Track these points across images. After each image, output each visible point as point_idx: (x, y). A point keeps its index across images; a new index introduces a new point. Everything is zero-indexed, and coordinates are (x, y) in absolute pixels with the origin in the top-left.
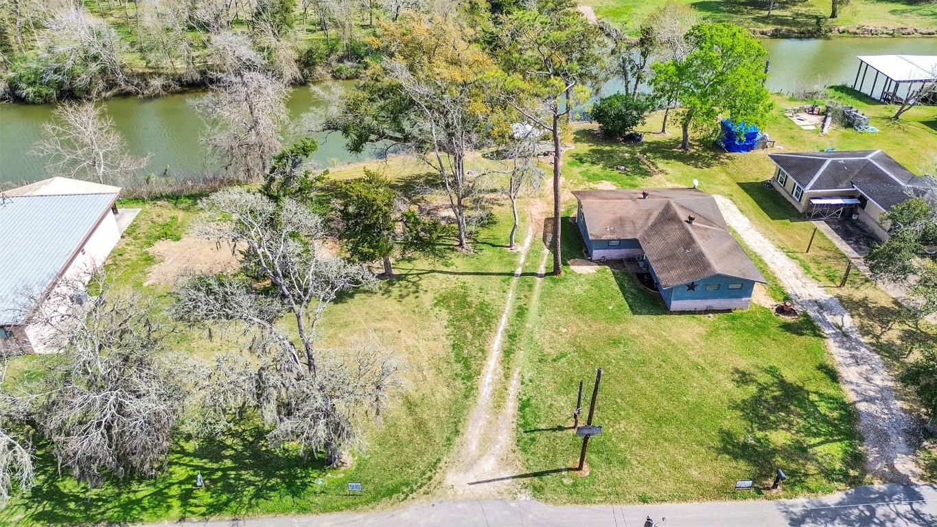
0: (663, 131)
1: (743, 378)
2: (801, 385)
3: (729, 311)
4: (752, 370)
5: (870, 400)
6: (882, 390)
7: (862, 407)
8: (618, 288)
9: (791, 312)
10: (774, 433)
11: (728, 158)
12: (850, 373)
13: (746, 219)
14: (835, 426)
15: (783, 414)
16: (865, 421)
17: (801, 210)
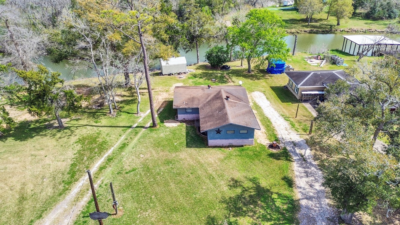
0: (242, 65)
1: (235, 183)
2: (269, 188)
3: (242, 146)
4: (243, 179)
5: (309, 198)
6: (318, 192)
7: (304, 202)
8: (185, 134)
9: (277, 147)
10: (242, 218)
11: (270, 76)
12: (301, 182)
13: (269, 102)
14: (283, 214)
15: (252, 206)
16: (303, 211)
17: (298, 98)
